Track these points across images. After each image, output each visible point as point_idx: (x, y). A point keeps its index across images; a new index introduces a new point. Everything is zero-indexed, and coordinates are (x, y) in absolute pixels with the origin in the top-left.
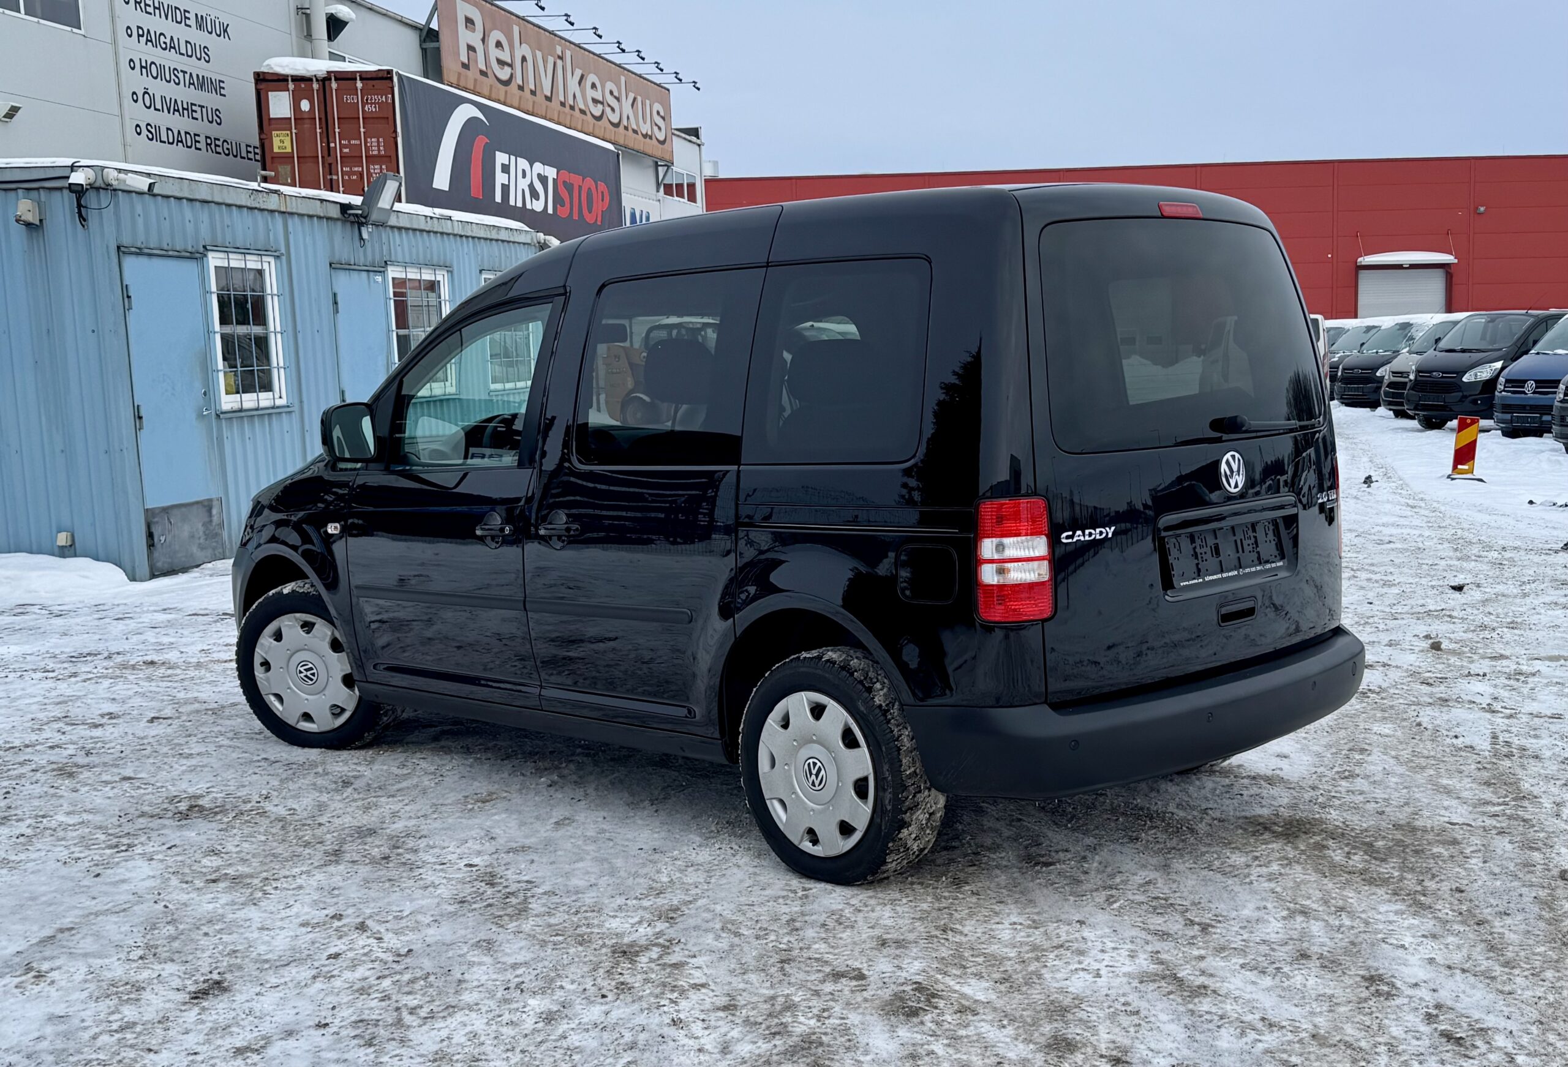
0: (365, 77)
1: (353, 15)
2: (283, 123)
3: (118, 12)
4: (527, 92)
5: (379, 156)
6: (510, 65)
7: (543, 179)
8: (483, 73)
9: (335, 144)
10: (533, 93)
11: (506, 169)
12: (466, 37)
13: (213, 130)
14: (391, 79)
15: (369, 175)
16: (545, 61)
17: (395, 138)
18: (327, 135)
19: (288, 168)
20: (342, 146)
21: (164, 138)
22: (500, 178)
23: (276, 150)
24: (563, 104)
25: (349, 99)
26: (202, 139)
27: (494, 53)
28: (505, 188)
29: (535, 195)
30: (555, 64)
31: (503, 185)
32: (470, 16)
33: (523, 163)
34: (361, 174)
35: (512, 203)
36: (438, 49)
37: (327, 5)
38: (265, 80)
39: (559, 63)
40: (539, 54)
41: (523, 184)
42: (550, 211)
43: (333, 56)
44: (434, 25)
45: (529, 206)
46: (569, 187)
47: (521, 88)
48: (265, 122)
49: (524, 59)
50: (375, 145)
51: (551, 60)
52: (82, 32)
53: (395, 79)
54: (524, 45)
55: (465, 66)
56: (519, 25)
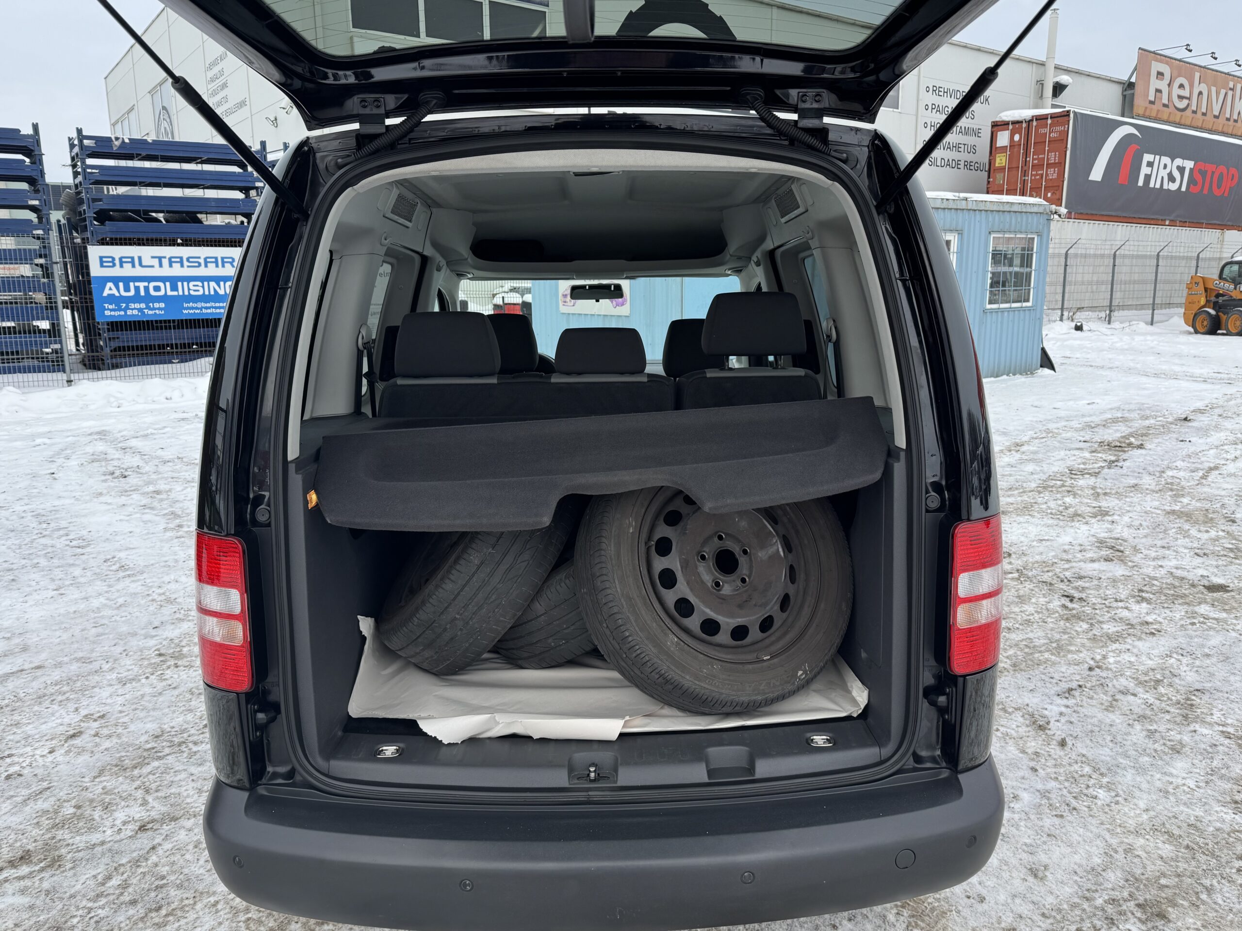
0: (1053, 116)
1: (1071, 80)
2: (1003, 149)
3: (921, 97)
4: (1199, 114)
5: (1055, 163)
6: (1189, 99)
7: (1181, 170)
8: (1165, 105)
9: (1030, 159)
10: (1204, 114)
11: (1150, 164)
12: (1155, 83)
13: (970, 157)
14: (1069, 115)
15: (1047, 175)
16: (1218, 94)
17: (1066, 152)
18: (1026, 154)
19: (1002, 175)
20: (1033, 159)
21: (939, 164)
22: (1145, 170)
23: (997, 165)
24: (1228, 119)
25: (1042, 131)
26: (962, 163)
27: (1176, 91)
28: (1148, 177)
29: (1172, 179)
30: (1226, 94)
31: (1146, 175)
32: (1161, 70)
33: (1166, 160)
34: (1042, 175)
35: (1152, 185)
36: (1133, 94)
37: (1055, 77)
38: (997, 125)
39: (1230, 93)
40: (1214, 89)
41: (1164, 173)
42: (1184, 189)
43: (1054, 106)
44: (1133, 80)
45: (1165, 187)
46: (1203, 173)
47: (1194, 112)
48: (993, 149)
49: (1200, 93)
50: (1053, 157)
51: (1223, 92)
52: (899, 110)
53: (1072, 115)
54: (1202, 85)
55: (1152, 103)
56: (1200, 72)
